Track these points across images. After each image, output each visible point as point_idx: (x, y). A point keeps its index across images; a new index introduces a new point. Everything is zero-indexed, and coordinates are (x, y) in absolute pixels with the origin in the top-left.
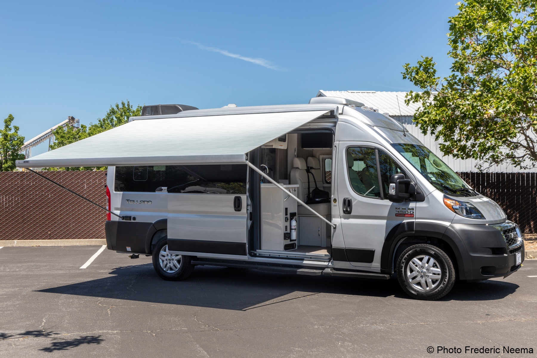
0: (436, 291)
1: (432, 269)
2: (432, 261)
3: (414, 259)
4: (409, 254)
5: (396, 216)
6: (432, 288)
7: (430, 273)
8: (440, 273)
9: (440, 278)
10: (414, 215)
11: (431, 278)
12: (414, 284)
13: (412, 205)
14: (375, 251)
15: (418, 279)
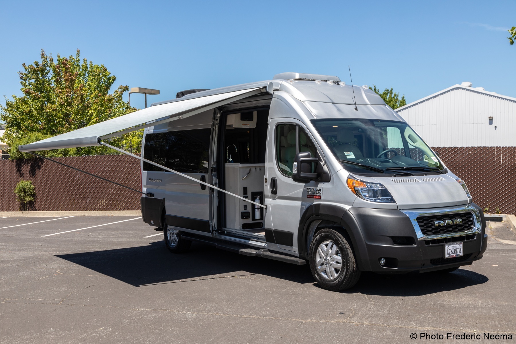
0: (337, 282)
1: (335, 256)
2: (335, 248)
3: (321, 244)
4: (317, 239)
5: (308, 197)
6: (335, 278)
7: (333, 261)
8: (341, 261)
9: (341, 267)
10: (321, 197)
11: (333, 267)
12: (322, 272)
13: (321, 186)
14: (293, 234)
15: (324, 266)
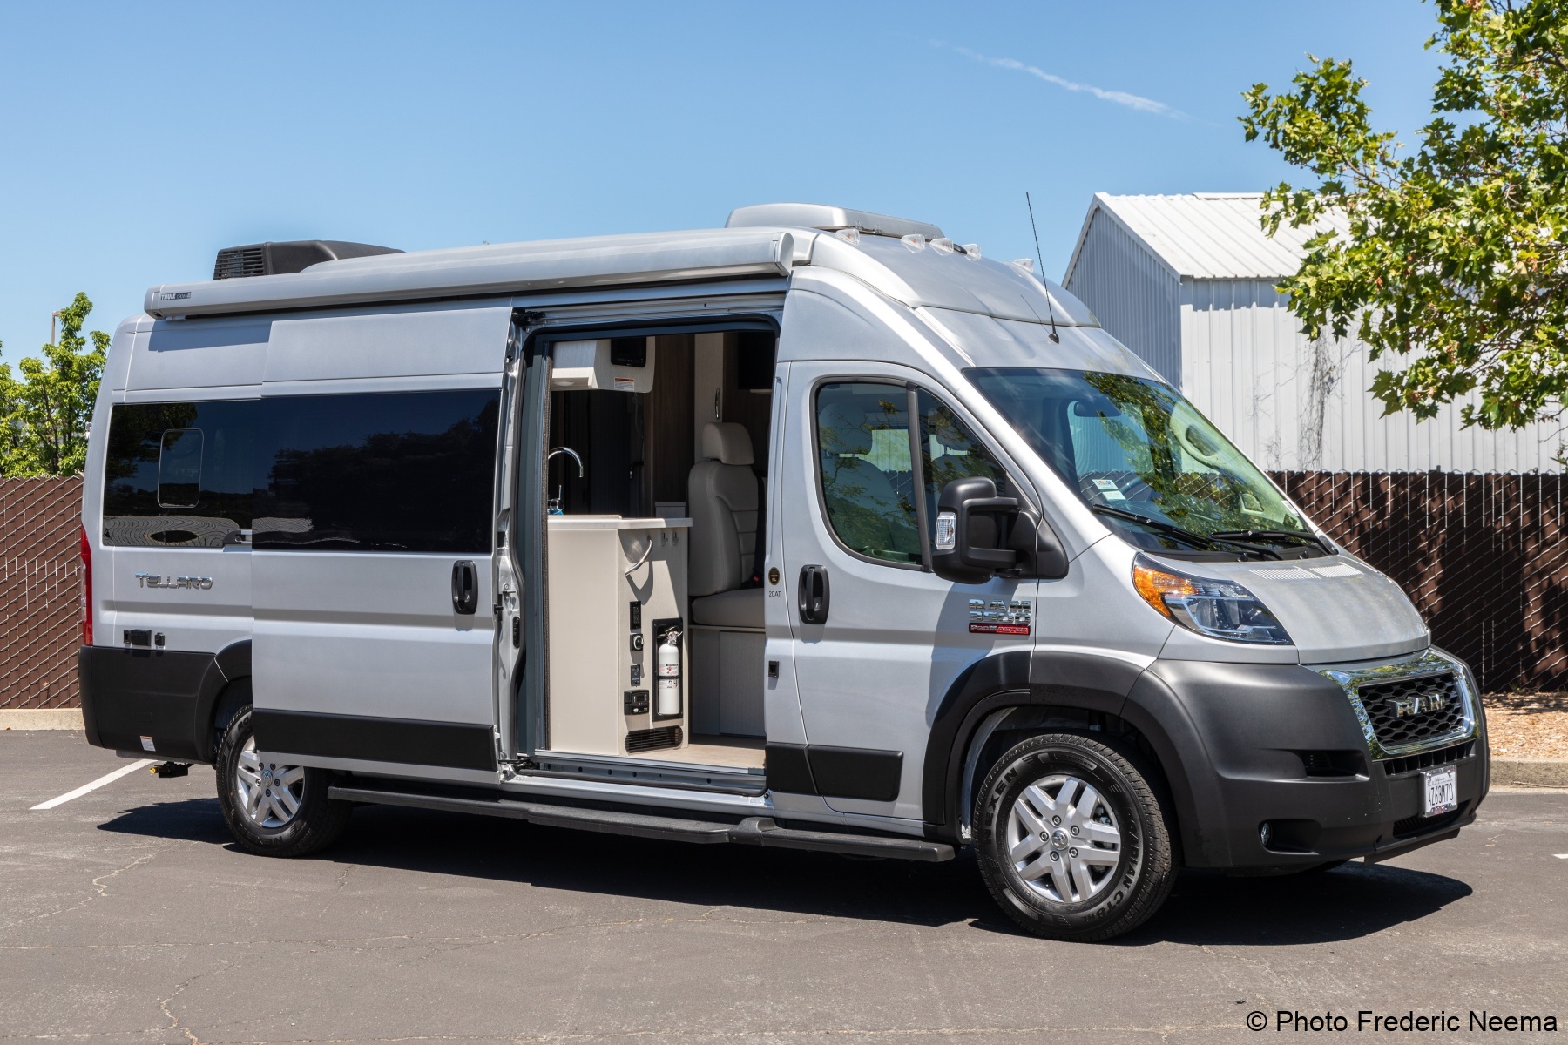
0: (1103, 909)
1: (1091, 825)
2: (1091, 796)
3: (1031, 787)
5: (971, 631)
7: (1084, 840)
8: (1118, 841)
9: (1117, 859)
10: (1029, 628)
11: (1085, 861)
13: (1024, 591)
14: (902, 757)
